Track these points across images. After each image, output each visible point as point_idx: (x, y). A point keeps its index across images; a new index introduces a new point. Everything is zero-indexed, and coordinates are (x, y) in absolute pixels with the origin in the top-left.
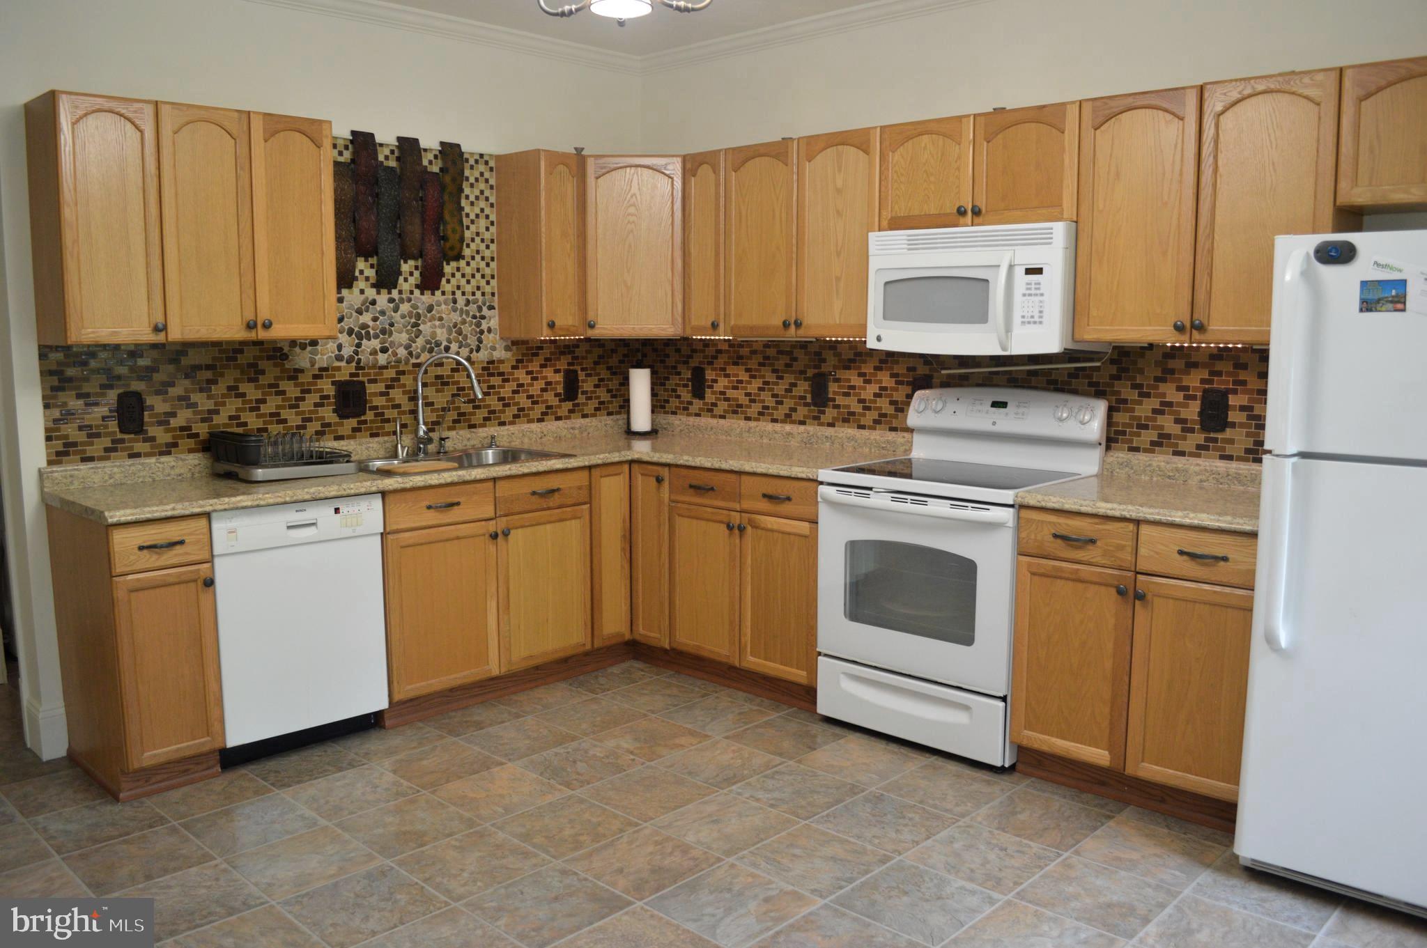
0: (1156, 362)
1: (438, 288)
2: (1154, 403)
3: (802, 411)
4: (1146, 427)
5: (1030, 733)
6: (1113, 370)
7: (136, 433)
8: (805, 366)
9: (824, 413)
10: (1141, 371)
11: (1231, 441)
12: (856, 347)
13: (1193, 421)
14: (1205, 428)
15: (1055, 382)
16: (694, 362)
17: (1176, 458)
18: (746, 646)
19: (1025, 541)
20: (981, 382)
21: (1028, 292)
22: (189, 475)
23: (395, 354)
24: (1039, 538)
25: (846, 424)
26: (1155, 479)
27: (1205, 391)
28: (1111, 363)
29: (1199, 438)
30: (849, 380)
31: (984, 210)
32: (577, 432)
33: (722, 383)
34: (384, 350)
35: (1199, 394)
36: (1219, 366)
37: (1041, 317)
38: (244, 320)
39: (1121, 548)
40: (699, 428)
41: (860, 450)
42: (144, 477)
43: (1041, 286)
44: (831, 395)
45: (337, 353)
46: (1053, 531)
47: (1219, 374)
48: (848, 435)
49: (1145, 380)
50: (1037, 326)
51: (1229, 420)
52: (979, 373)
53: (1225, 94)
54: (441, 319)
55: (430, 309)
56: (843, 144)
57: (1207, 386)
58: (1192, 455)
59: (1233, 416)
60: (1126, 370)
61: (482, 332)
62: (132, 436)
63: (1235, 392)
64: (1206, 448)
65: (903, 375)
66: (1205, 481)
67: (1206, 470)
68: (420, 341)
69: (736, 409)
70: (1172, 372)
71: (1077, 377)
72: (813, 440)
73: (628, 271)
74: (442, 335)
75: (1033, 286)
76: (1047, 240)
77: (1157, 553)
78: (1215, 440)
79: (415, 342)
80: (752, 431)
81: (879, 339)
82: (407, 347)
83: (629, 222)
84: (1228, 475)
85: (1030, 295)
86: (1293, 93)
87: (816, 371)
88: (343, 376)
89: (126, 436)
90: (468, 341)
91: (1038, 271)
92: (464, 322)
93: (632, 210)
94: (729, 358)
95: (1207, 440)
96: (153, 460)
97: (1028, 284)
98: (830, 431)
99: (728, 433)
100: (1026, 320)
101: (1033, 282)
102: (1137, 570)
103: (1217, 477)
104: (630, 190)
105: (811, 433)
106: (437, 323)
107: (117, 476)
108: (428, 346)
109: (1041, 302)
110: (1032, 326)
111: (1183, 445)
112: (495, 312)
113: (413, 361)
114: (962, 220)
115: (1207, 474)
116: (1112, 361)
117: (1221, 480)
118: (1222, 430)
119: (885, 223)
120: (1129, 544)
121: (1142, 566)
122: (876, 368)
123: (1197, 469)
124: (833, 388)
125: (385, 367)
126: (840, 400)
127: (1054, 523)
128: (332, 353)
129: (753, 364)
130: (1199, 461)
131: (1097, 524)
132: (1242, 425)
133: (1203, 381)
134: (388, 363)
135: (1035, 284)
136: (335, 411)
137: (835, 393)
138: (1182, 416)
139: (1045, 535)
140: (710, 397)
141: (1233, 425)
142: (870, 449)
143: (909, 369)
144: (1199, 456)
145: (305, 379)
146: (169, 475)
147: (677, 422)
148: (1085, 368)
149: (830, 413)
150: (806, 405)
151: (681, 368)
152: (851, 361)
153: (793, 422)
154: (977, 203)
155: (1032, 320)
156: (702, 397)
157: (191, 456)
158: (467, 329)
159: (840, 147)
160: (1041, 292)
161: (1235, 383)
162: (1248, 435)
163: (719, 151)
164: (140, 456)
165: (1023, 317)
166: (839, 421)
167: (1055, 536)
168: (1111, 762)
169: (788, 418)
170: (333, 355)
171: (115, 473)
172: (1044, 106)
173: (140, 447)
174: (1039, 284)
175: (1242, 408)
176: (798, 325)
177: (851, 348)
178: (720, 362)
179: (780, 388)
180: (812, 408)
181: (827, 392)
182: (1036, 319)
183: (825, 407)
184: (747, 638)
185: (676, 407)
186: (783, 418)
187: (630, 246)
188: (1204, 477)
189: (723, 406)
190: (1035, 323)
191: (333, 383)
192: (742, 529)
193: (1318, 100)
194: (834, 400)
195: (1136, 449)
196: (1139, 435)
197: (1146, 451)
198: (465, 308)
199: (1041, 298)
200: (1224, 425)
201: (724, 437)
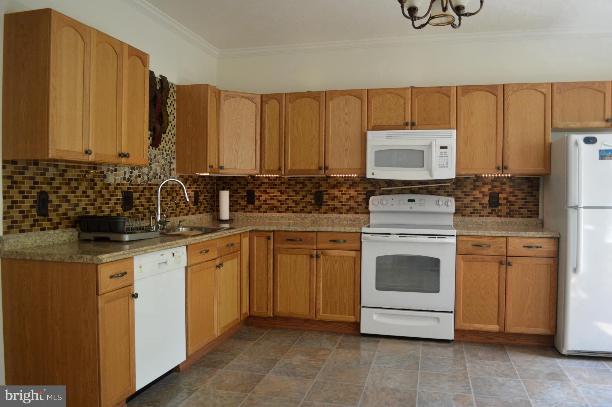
0: (471, 183)
1: (158, 147)
2: (471, 198)
3: (309, 208)
4: (468, 207)
5: (464, 324)
6: (454, 186)
7: (45, 216)
8: (311, 188)
9: (321, 208)
10: (466, 187)
11: (501, 211)
12: (337, 180)
13: (486, 204)
14: (491, 206)
15: (430, 192)
16: (249, 188)
17: (481, 218)
18: (320, 309)
19: (460, 249)
20: (398, 192)
21: (441, 155)
22: (68, 241)
23: (143, 179)
24: (467, 247)
25: (333, 212)
26: (474, 226)
27: (490, 193)
28: (453, 184)
29: (489, 210)
30: (334, 194)
31: (416, 124)
32: (199, 220)
33: (264, 197)
34: (140, 176)
35: (488, 194)
36: (495, 184)
37: (447, 165)
38: (117, 153)
39: (501, 247)
40: (253, 217)
41: (342, 222)
42: (50, 242)
43: (447, 153)
44: (325, 200)
45: (124, 176)
46: (472, 244)
47: (495, 187)
48: (336, 217)
49: (467, 189)
50: (446, 168)
51: (500, 203)
52: (396, 189)
53: (512, 88)
54: (158, 162)
55: (155, 157)
56: (349, 95)
57: (491, 191)
58: (486, 216)
59: (501, 202)
60: (460, 186)
61: (171, 170)
62: (42, 218)
63: (501, 193)
64: (492, 213)
65: (361, 191)
66: (493, 225)
67: (494, 221)
68: (152, 173)
69: (273, 208)
70: (478, 186)
71: (439, 189)
72: (317, 219)
73: (237, 144)
74: (159, 170)
75: (443, 153)
76: (450, 136)
77: (515, 248)
78: (495, 210)
79: (150, 173)
80: (284, 217)
81: (373, 174)
82: (148, 175)
83: (238, 122)
84: (502, 222)
85: (442, 157)
86: (536, 90)
87: (317, 190)
88: (125, 189)
89: (40, 218)
90: (167, 174)
91: (446, 148)
92: (166, 164)
93: (239, 117)
94: (269, 185)
95: (492, 210)
96: (51, 232)
97: (441, 152)
98: (325, 215)
99: (270, 219)
100: (441, 166)
101: (443, 152)
102: (507, 255)
103: (498, 223)
104: (238, 108)
105: (317, 217)
106: (157, 164)
107: (38, 241)
108: (154, 175)
109: (447, 159)
110: (443, 168)
111: (483, 213)
112: (175, 160)
113: (149, 182)
114: (407, 127)
115: (494, 223)
116: (454, 183)
117: (500, 224)
118: (498, 207)
119: (370, 128)
120: (504, 246)
121: (510, 254)
122: (348, 188)
123: (490, 221)
124: (325, 197)
125: (139, 185)
126: (329, 202)
127: (473, 241)
128: (122, 176)
129: (282, 188)
130: (490, 218)
131: (490, 239)
132: (504, 205)
133: (489, 189)
134: (141, 183)
135: (445, 152)
136: (122, 207)
137: (327, 199)
138: (482, 202)
139: (470, 244)
140: (257, 203)
141: (501, 205)
142: (347, 222)
143: (364, 188)
144: (489, 216)
145: (111, 189)
146: (60, 241)
147: (240, 215)
148: (443, 186)
149: (324, 208)
150: (311, 205)
151: (240, 190)
152: (335, 185)
153: (305, 213)
154: (413, 121)
155: (443, 166)
156: (253, 203)
157: (68, 230)
158: (167, 168)
159: (347, 96)
160: (447, 155)
161: (501, 190)
162: (507, 208)
163: (283, 93)
164: (45, 230)
165: (440, 165)
166: (329, 211)
167: (473, 245)
168: (499, 329)
169: (302, 211)
170: (122, 177)
171: (37, 239)
172: (442, 87)
173: (46, 224)
174: (446, 152)
175: (504, 199)
176: (326, 168)
177: (335, 180)
178: (264, 187)
179: (298, 198)
180: (315, 206)
181: (322, 199)
182: (445, 165)
183: (322, 205)
184: (321, 306)
185: (237, 209)
186: (299, 211)
187: (238, 133)
188: (493, 224)
189: (265, 207)
190: (445, 167)
191: (122, 192)
192: (317, 256)
193: (545, 93)
194: (327, 202)
195: (465, 215)
196: (465, 210)
197: (468, 216)
198: (166, 158)
199: (447, 158)
200: (498, 205)
201: (268, 221)
